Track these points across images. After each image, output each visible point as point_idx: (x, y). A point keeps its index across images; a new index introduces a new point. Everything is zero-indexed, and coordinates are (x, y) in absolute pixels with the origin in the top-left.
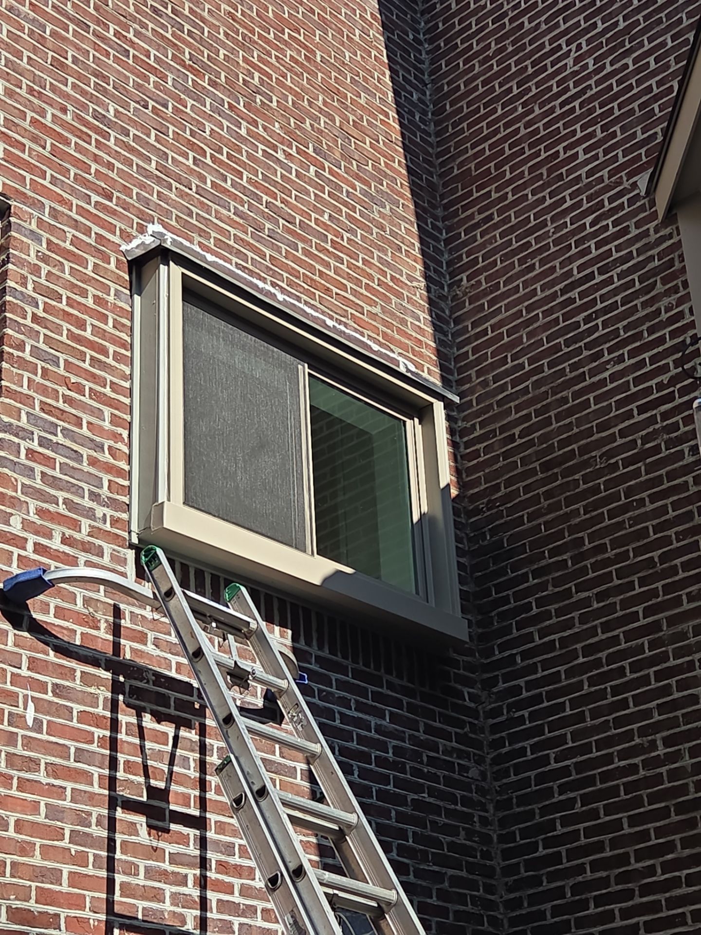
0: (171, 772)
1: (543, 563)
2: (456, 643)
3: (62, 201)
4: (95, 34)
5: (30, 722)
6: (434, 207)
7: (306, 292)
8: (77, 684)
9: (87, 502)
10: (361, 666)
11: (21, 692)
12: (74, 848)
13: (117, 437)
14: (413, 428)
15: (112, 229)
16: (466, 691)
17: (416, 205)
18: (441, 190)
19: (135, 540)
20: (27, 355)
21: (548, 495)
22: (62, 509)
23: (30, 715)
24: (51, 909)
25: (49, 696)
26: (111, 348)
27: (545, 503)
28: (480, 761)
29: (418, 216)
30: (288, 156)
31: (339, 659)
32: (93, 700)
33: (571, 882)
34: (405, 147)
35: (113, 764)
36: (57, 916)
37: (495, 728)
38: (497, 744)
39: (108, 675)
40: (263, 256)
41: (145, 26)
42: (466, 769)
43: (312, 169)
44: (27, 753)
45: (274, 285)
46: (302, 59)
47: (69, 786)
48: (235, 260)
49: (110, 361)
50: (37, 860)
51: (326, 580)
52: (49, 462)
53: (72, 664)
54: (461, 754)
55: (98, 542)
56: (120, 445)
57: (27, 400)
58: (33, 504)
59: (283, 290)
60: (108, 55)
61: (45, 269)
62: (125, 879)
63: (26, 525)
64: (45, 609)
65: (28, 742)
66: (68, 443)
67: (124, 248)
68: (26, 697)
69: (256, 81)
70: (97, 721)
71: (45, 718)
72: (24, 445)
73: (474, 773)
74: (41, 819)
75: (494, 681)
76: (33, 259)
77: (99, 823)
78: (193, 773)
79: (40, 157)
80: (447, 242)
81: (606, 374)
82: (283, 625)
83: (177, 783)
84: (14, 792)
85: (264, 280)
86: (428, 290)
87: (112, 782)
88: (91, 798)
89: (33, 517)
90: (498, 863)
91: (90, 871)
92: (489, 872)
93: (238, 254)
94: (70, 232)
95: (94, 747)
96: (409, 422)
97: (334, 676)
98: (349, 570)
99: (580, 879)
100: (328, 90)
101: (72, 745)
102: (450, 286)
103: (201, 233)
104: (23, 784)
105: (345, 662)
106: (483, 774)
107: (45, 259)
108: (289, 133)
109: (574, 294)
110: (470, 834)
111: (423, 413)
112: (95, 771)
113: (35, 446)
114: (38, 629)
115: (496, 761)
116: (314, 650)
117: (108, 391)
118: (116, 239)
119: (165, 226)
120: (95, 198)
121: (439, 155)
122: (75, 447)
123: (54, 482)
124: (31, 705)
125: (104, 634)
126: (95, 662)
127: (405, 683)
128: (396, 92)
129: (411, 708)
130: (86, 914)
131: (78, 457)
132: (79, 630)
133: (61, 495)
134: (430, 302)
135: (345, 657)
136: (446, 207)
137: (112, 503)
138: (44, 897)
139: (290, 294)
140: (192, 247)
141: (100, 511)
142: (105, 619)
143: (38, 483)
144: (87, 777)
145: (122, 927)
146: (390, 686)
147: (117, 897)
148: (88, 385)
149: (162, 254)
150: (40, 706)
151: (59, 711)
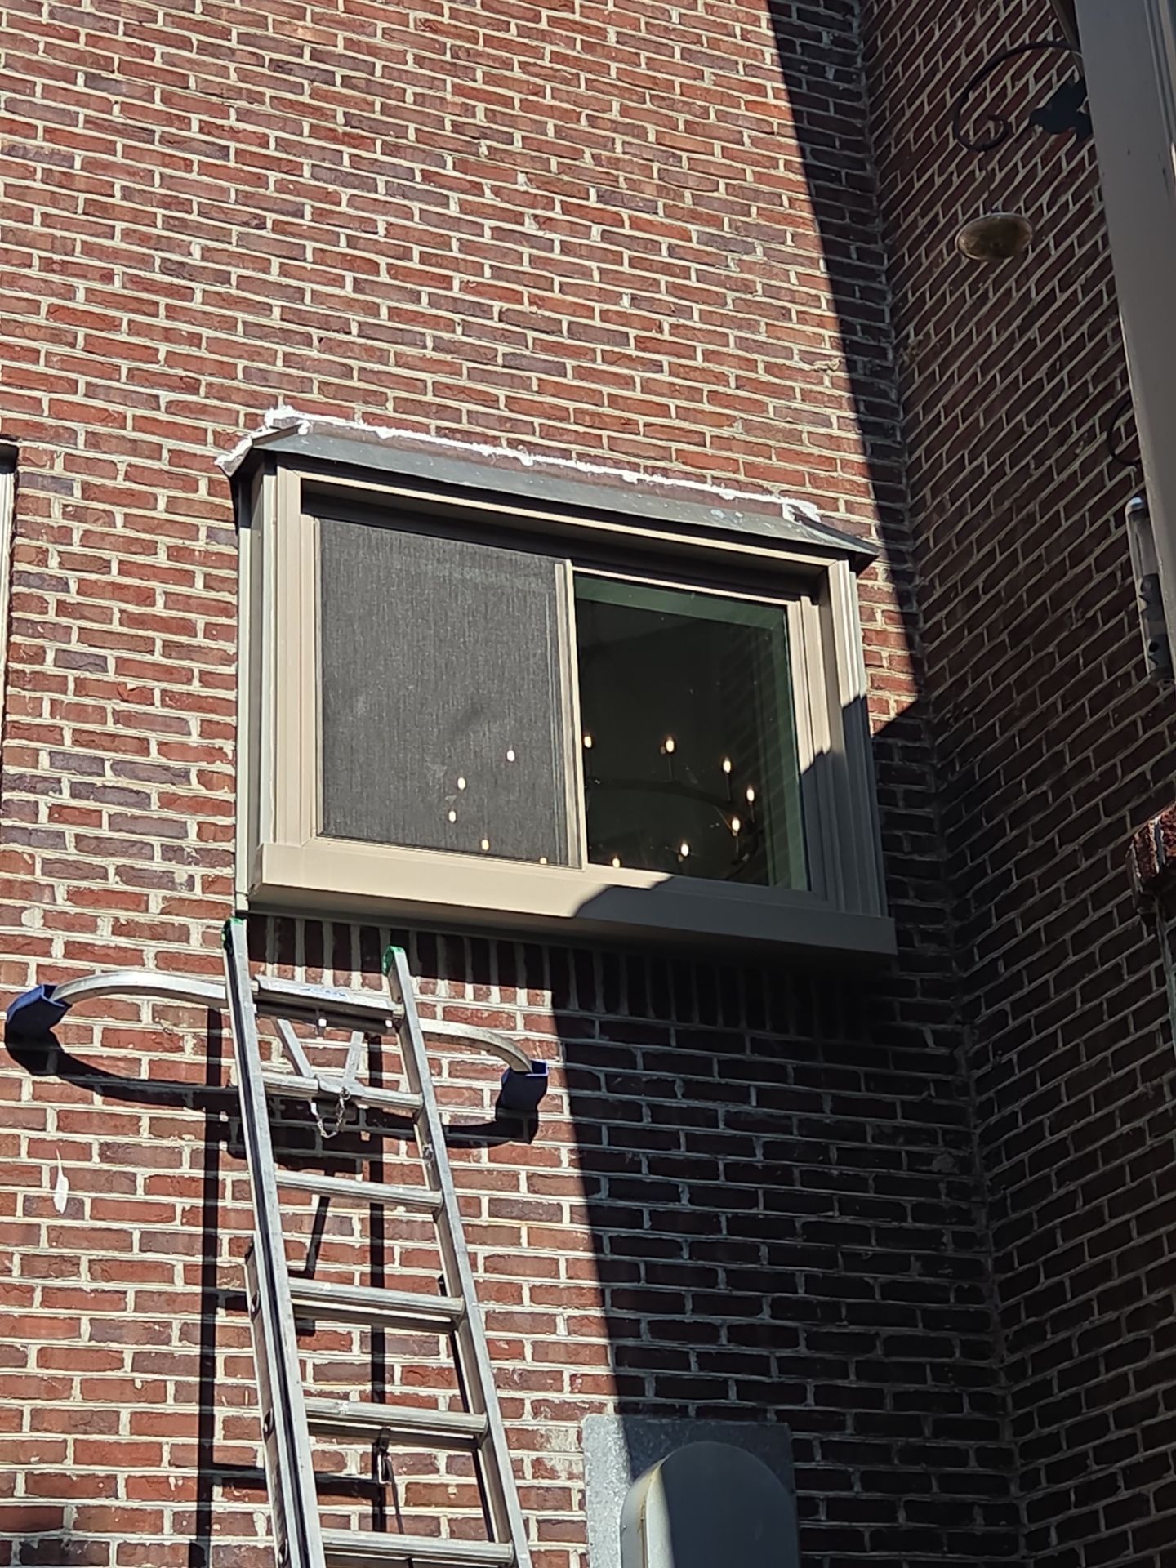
0: (317, 1244)
1: (1021, 801)
3: (106, 417)
4: (164, 140)
5: (61, 1206)
6: (866, 219)
7: (581, 439)
8: (145, 1137)
9: (159, 864)
10: (696, 1025)
11: (45, 1164)
12: (139, 1378)
13: (216, 754)
14: (801, 613)
15: (199, 436)
16: (927, 1030)
17: (823, 227)
18: (879, 187)
19: (243, 905)
20: (49, 667)
21: (1022, 684)
22: (114, 883)
23: (62, 1194)
24: (100, 1470)
25: (96, 1163)
26: (201, 621)
27: (1018, 700)
28: (957, 1140)
29: (826, 246)
30: (545, 223)
31: (650, 1019)
32: (173, 1157)
33: (1077, 1331)
34: (800, 134)
35: (210, 1245)
36: (113, 1478)
37: (983, 1083)
38: (984, 1111)
39: (200, 1116)
40: (493, 402)
41: (258, 98)
42: (929, 1159)
43: (596, 230)
44: (55, 1251)
45: (513, 444)
46: (577, 52)
47: (131, 1288)
48: (434, 423)
49: (200, 640)
50: (76, 1402)
51: (584, 906)
52: (91, 818)
53: (136, 1109)
54: (912, 1136)
55: (177, 920)
56: (219, 766)
57: (52, 734)
58: (61, 887)
59: (531, 448)
60: (187, 165)
61: (78, 529)
62: (233, 1412)
63: (52, 919)
64: (85, 1035)
65: (58, 1236)
66: (124, 782)
67: (221, 460)
68: (54, 1172)
69: (480, 119)
70: (181, 1187)
71: (87, 1197)
72: (44, 802)
73: (945, 1162)
74: (83, 1342)
75: (972, 1009)
76: (57, 518)
77: (184, 1335)
78: (359, 1239)
79: (67, 363)
80: (890, 273)
81: (1076, 465)
82: (534, 983)
83: (327, 1259)
84: (37, 1310)
85: (494, 441)
86: (850, 366)
87: (209, 1273)
88: (172, 1301)
89: (63, 905)
90: (995, 1305)
91: (170, 1407)
92: (979, 1322)
93: (441, 411)
94: (122, 460)
95: (176, 1226)
96: (791, 605)
97: (638, 1049)
98: (644, 879)
99: (1086, 1325)
100: (632, 87)
101: (136, 1229)
102: (896, 349)
103: (367, 397)
104: (51, 1298)
105: (662, 1023)
106: (965, 1165)
107: (78, 514)
108: (543, 184)
109: (1034, 332)
110: (930, 1266)
112: (178, 1261)
113: (65, 798)
114: (72, 1068)
115: (985, 1139)
116: (599, 1014)
117: (195, 687)
118: (208, 450)
119: (298, 405)
120: (166, 396)
121: (873, 128)
122: (136, 785)
123: (100, 846)
124: (63, 1181)
125: (191, 1056)
126: (174, 1098)
127: (791, 1037)
128: (780, 44)
129: (801, 1076)
130: (164, 1469)
131: (142, 799)
132: (146, 1057)
133: (111, 863)
134: (854, 386)
135: (662, 1013)
136: (886, 215)
137: (206, 857)
138: (87, 1452)
139: (547, 451)
140: (351, 425)
141: (181, 872)
142: (191, 1035)
143: (72, 853)
144: (164, 1272)
145: (226, 1483)
146: (759, 1046)
147: (218, 1439)
148: (158, 687)
150: (76, 1179)
151: (108, 1181)
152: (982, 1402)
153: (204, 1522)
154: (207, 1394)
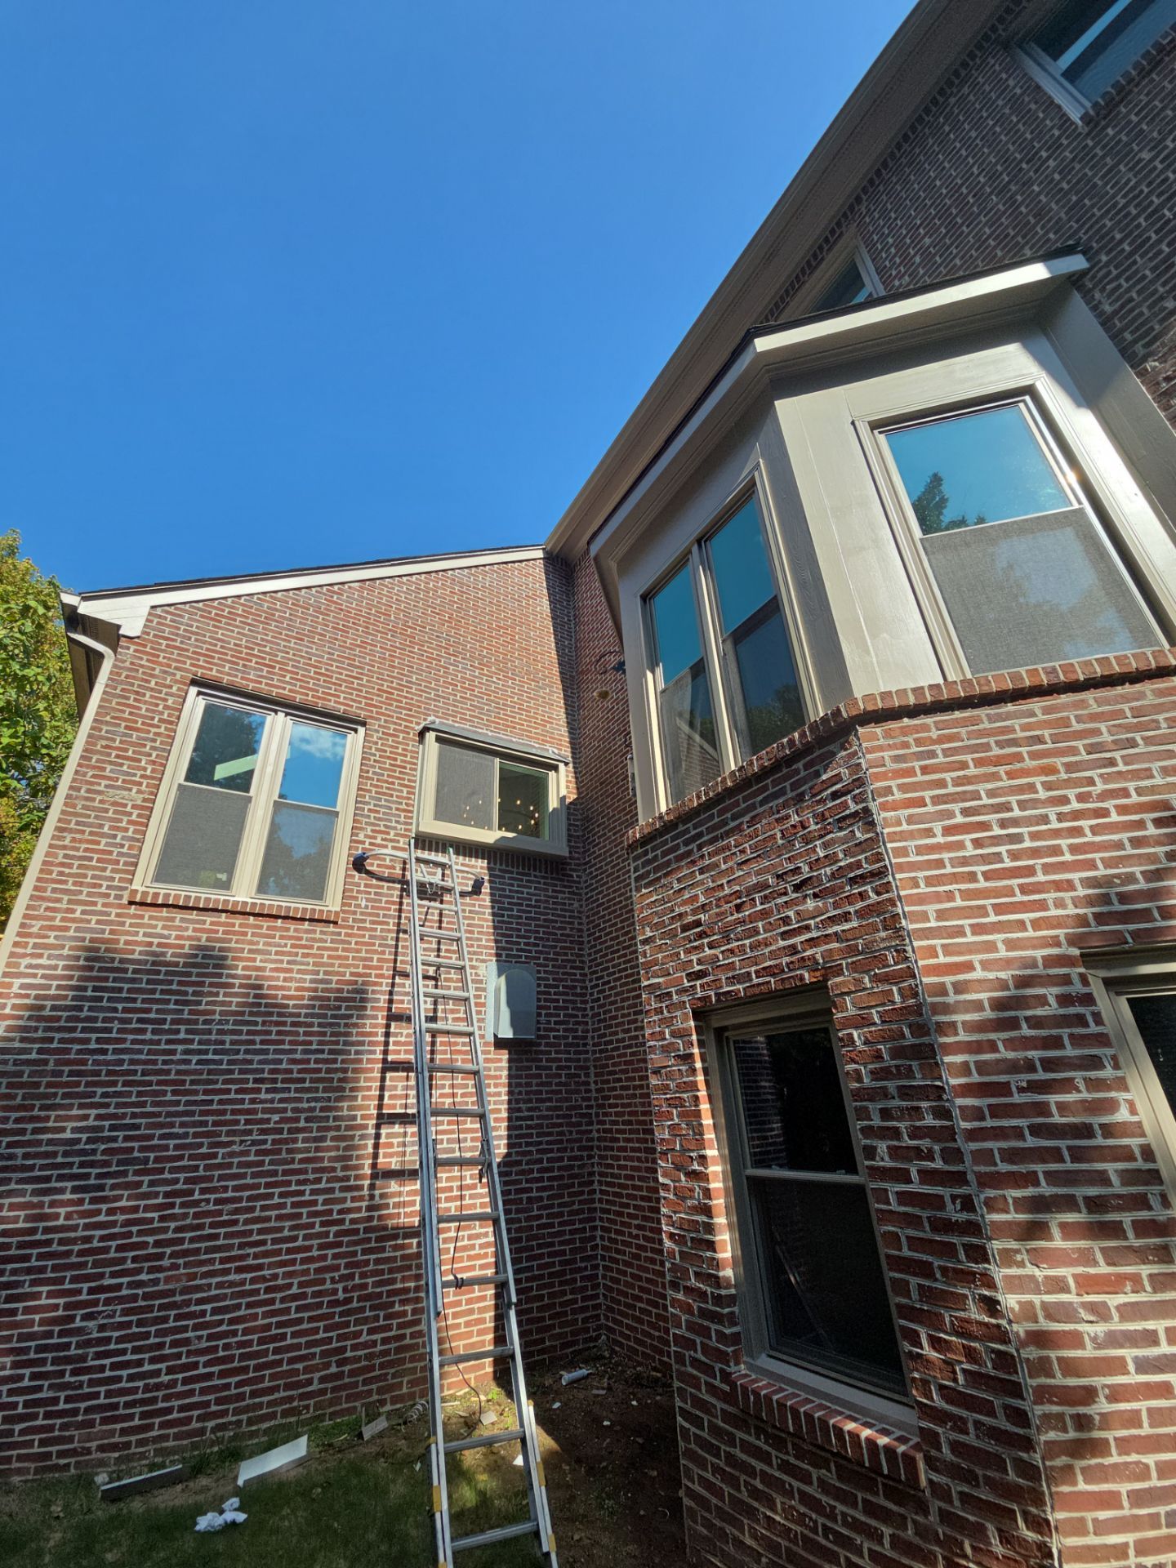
0: (426, 919)
2: (563, 857)
3: (390, 716)
4: (409, 651)
5: (363, 906)
6: (572, 685)
8: (385, 890)
9: (393, 824)
10: (521, 870)
11: (360, 896)
12: (379, 949)
13: (410, 799)
14: (552, 777)
15: (412, 722)
16: (574, 874)
17: (563, 686)
18: (576, 677)
19: (414, 835)
20: (370, 774)
22: (382, 828)
23: (364, 903)
24: (368, 971)
25: (373, 896)
26: (409, 766)
28: (579, 900)
29: (564, 691)
30: (499, 679)
31: (510, 868)
32: (392, 896)
34: (559, 664)
35: (400, 917)
36: (371, 973)
37: (586, 887)
38: (587, 894)
39: (400, 886)
41: (432, 643)
42: (573, 904)
43: (511, 681)
44: (361, 917)
47: (379, 927)
48: (468, 724)
49: (408, 771)
50: (363, 954)
52: (377, 812)
53: (383, 883)
54: (569, 899)
55: (397, 838)
56: (410, 802)
57: (369, 791)
58: (369, 828)
60: (414, 658)
61: (380, 742)
62: (402, 958)
63: (366, 836)
64: (372, 865)
65: (362, 914)
66: (386, 804)
67: (416, 728)
68: (363, 897)
69: (485, 653)
70: (393, 903)
71: (370, 904)
72: (366, 807)
73: (576, 905)
74: (366, 940)
75: (586, 869)
76: (375, 739)
77: (392, 939)
78: (436, 918)
79: (381, 702)
80: (577, 697)
82: (483, 860)
83: (428, 922)
84: (355, 931)
86: (567, 718)
87: (399, 924)
88: (389, 931)
89: (369, 833)
91: (387, 956)
92: (582, 943)
94: (393, 726)
95: (392, 912)
96: (550, 775)
97: (506, 876)
98: (511, 835)
101: (382, 913)
103: (455, 716)
104: (359, 928)
105: (512, 869)
107: (380, 739)
108: (500, 670)
111: (556, 768)
112: (391, 921)
113: (372, 806)
114: (368, 873)
115: (586, 900)
116: (498, 866)
117: (406, 782)
118: (413, 726)
119: (436, 717)
120: (404, 712)
122: (389, 805)
123: (380, 819)
124: (364, 900)
125: (398, 871)
126: (393, 881)
127: (542, 874)
128: (556, 644)
129: (544, 884)
130: (384, 972)
131: (391, 808)
132: (387, 871)
133: (382, 823)
134: (568, 723)
135: (512, 867)
136: (578, 685)
137: (406, 823)
138: (366, 967)
139: (495, 732)
140: (438, 722)
141: (399, 827)
142: (399, 866)
143: (372, 820)
144: (387, 924)
145: (399, 975)
146: (535, 876)
147: (398, 965)
148: (397, 781)
149: (426, 729)
150: (367, 900)
151: (375, 901)
152: (582, 962)
153: (393, 985)
154: (396, 954)
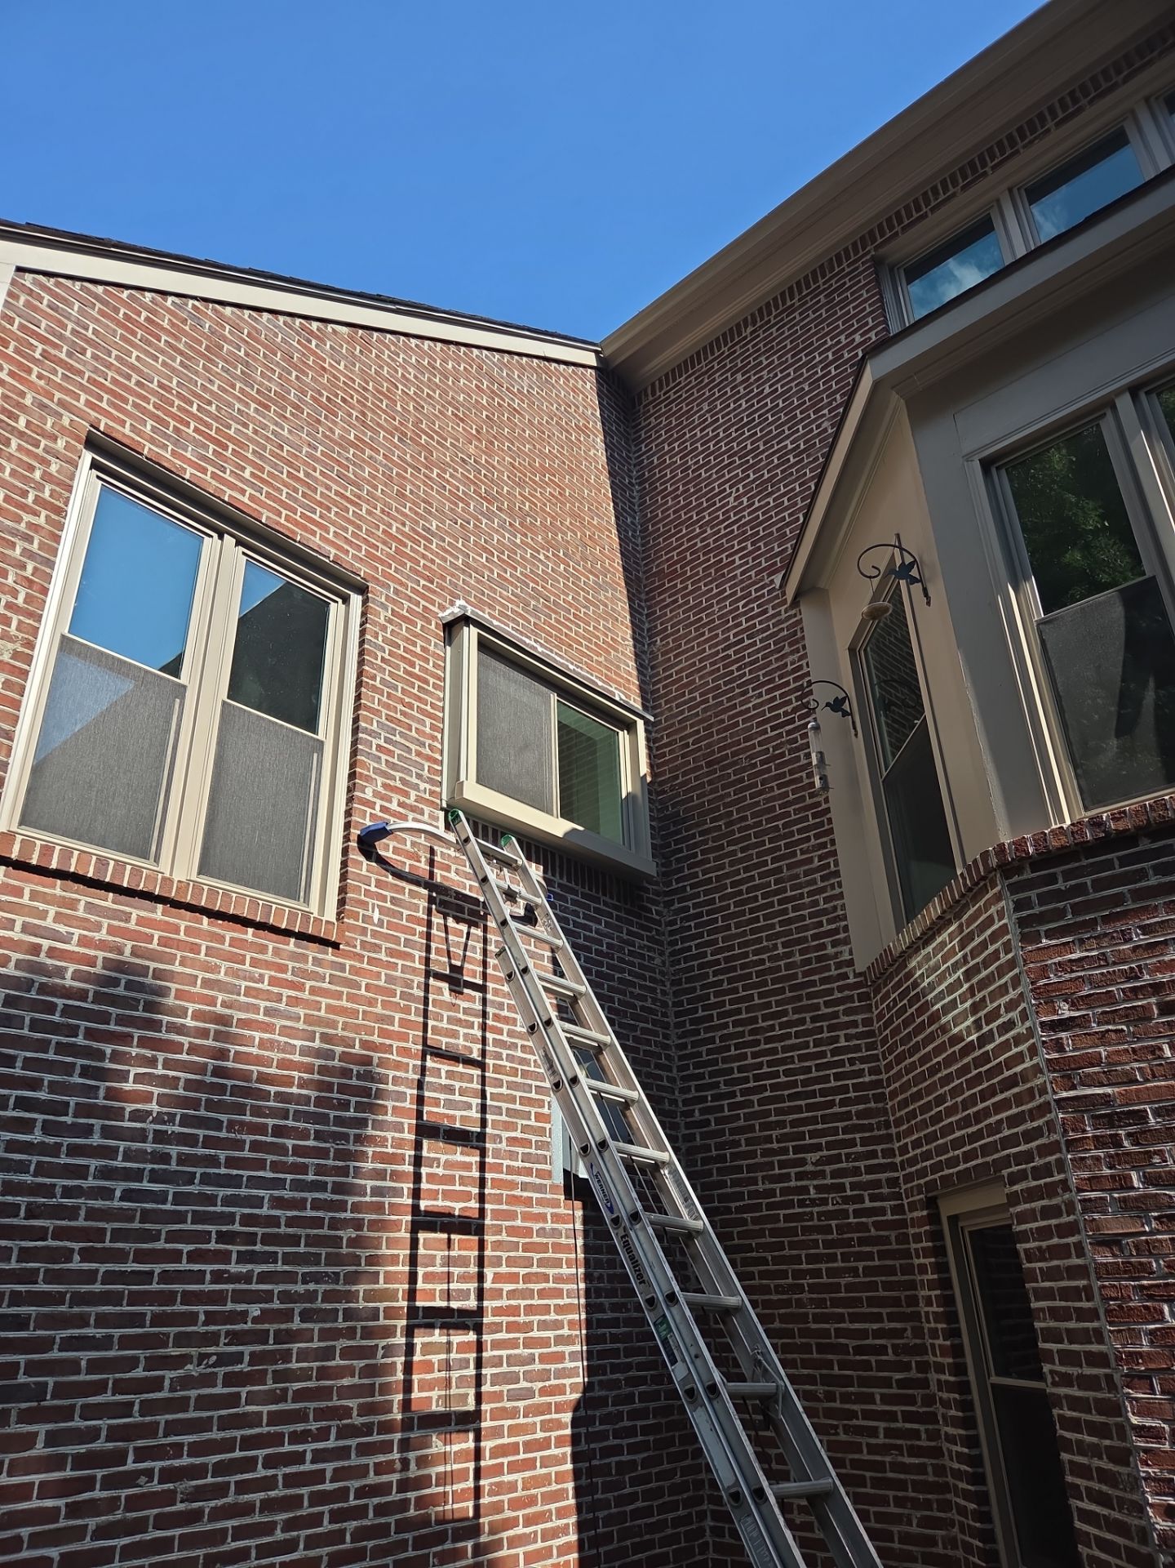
0: (465, 956)
1: (706, 827)
2: (648, 878)
3: (402, 584)
4: (424, 475)
5: (376, 921)
6: (640, 593)
7: (556, 647)
8: (406, 897)
9: (414, 780)
10: (587, 891)
11: (371, 901)
12: (402, 1003)
13: (434, 738)
14: (623, 737)
15: (433, 603)
16: (653, 908)
17: (628, 591)
18: (645, 582)
19: (444, 805)
20: (377, 684)
21: (710, 783)
22: (398, 784)
23: (376, 916)
24: (388, 1042)
25: (388, 905)
26: (432, 680)
27: (708, 788)
28: (662, 954)
29: (629, 599)
30: (547, 557)
31: (573, 885)
32: (416, 908)
33: (720, 1033)
34: (622, 553)
35: (428, 949)
36: (391, 1046)
37: (672, 933)
38: (673, 943)
39: (425, 892)
40: (529, 622)
41: (456, 471)
42: (653, 959)
43: (562, 566)
44: (373, 941)
45: (536, 641)
46: (556, 494)
47: (400, 962)
48: (511, 624)
49: (430, 688)
50: (379, 1010)
51: (566, 834)
52: (390, 753)
53: (403, 884)
54: (650, 949)
55: (420, 806)
56: (435, 744)
57: (375, 712)
58: (380, 780)
59: (541, 645)
60: (432, 489)
61: (390, 628)
62: (435, 1023)
63: (376, 794)
64: (387, 848)
65: (375, 934)
66: (403, 741)
67: (441, 615)
68: (373, 904)
69: (527, 508)
70: (418, 921)
71: (386, 919)
72: (375, 742)
73: (658, 961)
74: (382, 983)
75: (672, 903)
76: (382, 621)
77: (418, 987)
78: (479, 957)
79: (388, 555)
80: (648, 615)
81: (750, 705)
82: (538, 862)
83: (469, 963)
84: (365, 966)
85: (529, 638)
86: (635, 647)
87: (427, 961)
88: (414, 971)
89: (380, 789)
90: (672, 1020)
91: (412, 1017)
92: (666, 1026)
93: (514, 621)
94: (406, 604)
95: (416, 938)
96: (621, 733)
97: (570, 897)
98: (581, 828)
99: (725, 1032)
100: (573, 515)
101: (403, 936)
102: (649, 645)
103: (491, 607)
104: (371, 961)
105: (577, 888)
106: (664, 963)
107: (390, 621)
108: (548, 542)
109: (731, 652)
110: (654, 1000)
111: (630, 727)
112: (417, 954)
113: (382, 742)
114: (381, 861)
115: (672, 954)
116: (557, 879)
117: (428, 708)
118: (436, 609)
119: (467, 601)
120: (422, 582)
121: (643, 559)
122: (407, 744)
123: (393, 766)
124: (377, 910)
125: (424, 865)
126: (417, 883)
127: (615, 902)
128: (616, 517)
129: (618, 918)
130: (410, 1045)
131: (409, 750)
132: (408, 862)
133: (398, 775)
134: (636, 655)
135: (577, 884)
136: (647, 593)
137: (430, 781)
138: (383, 1033)
139: (546, 648)
140: (484, 615)
141: (423, 785)
142: (424, 856)
143: (383, 767)
144: (411, 957)
145: (431, 1054)
146: (605, 904)
147: (429, 1035)
148: (416, 704)
149: (465, 620)
150: (382, 910)
151: (394, 914)
152: (668, 1057)
153: (423, 1069)
154: (426, 1016)
